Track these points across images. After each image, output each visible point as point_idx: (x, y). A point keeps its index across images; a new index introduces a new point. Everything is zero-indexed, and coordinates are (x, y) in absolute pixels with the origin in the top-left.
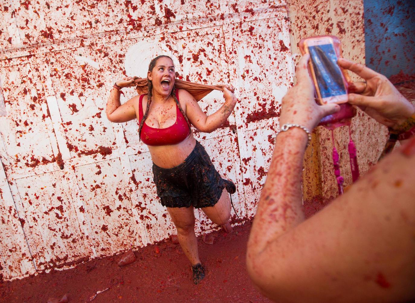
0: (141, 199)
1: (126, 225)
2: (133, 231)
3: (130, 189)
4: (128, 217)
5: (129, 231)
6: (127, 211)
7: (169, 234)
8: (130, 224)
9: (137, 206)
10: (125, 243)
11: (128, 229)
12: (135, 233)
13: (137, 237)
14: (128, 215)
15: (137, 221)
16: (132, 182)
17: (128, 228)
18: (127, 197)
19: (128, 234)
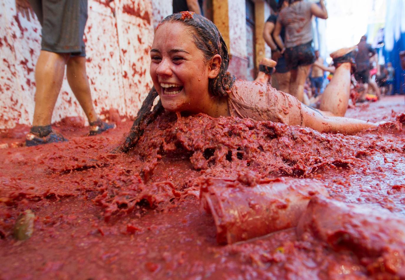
0: (28, 56)
1: (8, 89)
2: (17, 101)
3: (13, 33)
4: (9, 75)
5: (12, 100)
6: (9, 67)
7: (60, 116)
8: (13, 88)
9: (22, 63)
10: (5, 117)
11: (10, 95)
12: (19, 105)
13: (22, 111)
14: (10, 73)
15: (22, 86)
16: (16, 24)
17: (9, 93)
18: (9, 45)
19: (9, 103)
